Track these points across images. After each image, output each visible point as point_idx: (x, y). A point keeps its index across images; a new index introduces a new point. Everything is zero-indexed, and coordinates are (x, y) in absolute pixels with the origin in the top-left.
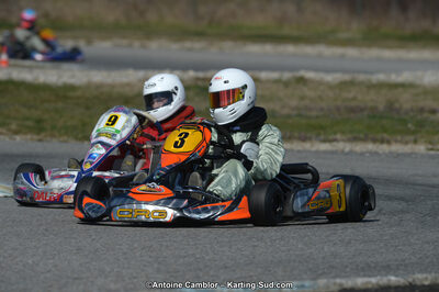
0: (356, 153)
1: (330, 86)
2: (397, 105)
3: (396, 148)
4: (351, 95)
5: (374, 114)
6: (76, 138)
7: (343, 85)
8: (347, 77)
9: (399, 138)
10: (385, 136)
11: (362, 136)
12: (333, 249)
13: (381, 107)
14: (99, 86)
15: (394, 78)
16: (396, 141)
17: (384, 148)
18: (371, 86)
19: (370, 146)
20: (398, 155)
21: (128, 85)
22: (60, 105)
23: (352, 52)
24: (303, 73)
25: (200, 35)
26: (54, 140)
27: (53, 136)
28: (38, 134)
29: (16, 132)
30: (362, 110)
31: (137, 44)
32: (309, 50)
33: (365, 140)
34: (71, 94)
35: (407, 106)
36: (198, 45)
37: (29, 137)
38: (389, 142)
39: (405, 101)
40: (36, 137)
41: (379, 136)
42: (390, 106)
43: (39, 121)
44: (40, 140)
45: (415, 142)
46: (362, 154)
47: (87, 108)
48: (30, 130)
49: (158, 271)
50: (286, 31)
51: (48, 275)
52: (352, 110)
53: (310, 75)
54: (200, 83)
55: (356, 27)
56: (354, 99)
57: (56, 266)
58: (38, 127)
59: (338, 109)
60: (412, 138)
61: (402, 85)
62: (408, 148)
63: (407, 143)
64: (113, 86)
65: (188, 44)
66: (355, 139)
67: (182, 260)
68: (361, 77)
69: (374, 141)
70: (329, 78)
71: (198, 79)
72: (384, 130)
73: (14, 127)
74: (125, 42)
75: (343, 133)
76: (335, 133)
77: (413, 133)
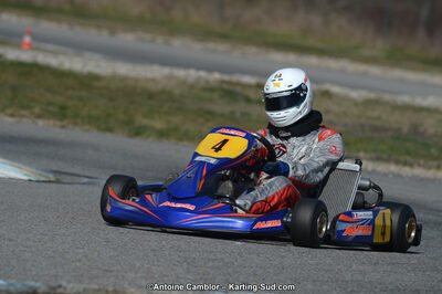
0: (379, 173)
1: (355, 103)
2: (421, 129)
3: (419, 172)
4: (376, 114)
5: (398, 135)
6: (99, 128)
7: (368, 103)
8: (372, 96)
9: (422, 162)
10: (409, 159)
11: (385, 156)
12: (361, 268)
13: (405, 129)
14: (124, 79)
15: (419, 101)
16: (419, 165)
17: (406, 171)
18: (395, 107)
19: (393, 168)
20: (422, 179)
21: (153, 80)
22: (84, 93)
23: (375, 70)
24: (328, 87)
25: (224, 37)
26: (77, 128)
27: (75, 124)
28: (61, 120)
29: (39, 116)
30: (386, 130)
31: (160, 39)
32: (333, 64)
33: (388, 160)
34: (96, 84)
35: (431, 131)
36: (222, 47)
37: (51, 122)
38: (411, 165)
39: (430, 125)
40: (58, 123)
41: (402, 158)
42: (415, 129)
43: (63, 108)
44: (63, 127)
45: (438, 168)
46: (386, 175)
47: (111, 99)
48: (52, 115)
49: (188, 271)
50: (311, 42)
51: (78, 264)
52: (376, 129)
53: (335, 89)
54: (225, 86)
55: (380, 46)
56: (379, 118)
57: (86, 256)
58: (62, 113)
59: (362, 126)
60: (435, 163)
61: (428, 110)
62: (430, 174)
63: (430, 168)
64: (136, 80)
65: (211, 45)
66: (378, 159)
67: (211, 264)
68: (387, 97)
69: (397, 162)
70: (354, 94)
71: (223, 82)
72: (408, 153)
73: (37, 110)
74: (148, 36)
75: (366, 151)
76: (358, 151)
77: (437, 158)
